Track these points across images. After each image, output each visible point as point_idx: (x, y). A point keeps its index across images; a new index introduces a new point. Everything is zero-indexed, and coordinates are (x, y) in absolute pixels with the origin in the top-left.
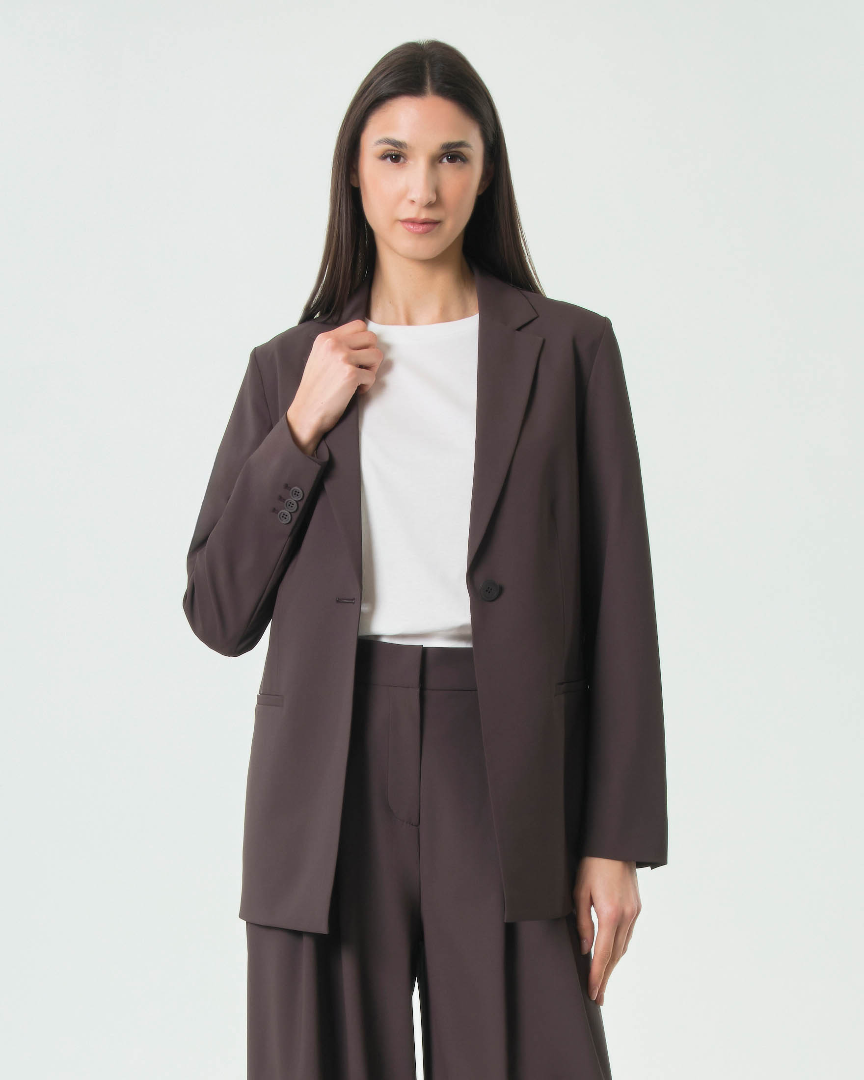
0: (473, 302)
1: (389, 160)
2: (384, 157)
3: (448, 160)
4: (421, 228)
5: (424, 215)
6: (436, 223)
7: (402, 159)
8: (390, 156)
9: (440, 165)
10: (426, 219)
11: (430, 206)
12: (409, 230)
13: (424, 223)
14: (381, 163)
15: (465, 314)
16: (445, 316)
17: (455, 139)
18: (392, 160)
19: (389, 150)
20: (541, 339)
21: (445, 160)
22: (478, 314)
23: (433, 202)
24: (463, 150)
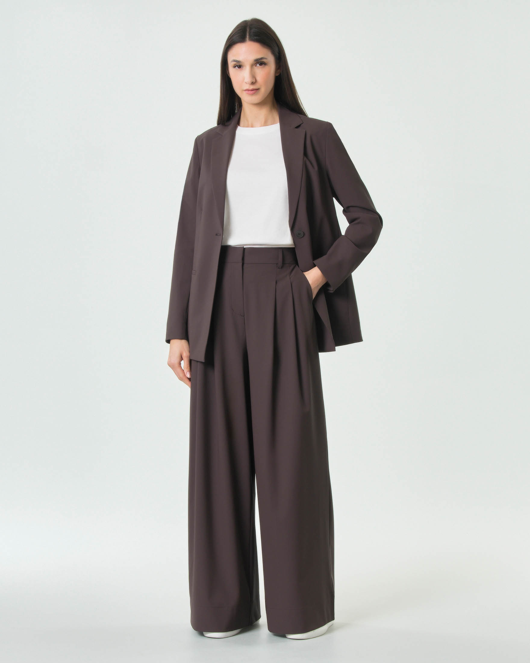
0: (277, 118)
1: (237, 67)
2: (235, 67)
3: (259, 64)
4: (251, 92)
5: (252, 87)
6: (258, 89)
7: (242, 67)
9: (255, 67)
10: (253, 89)
12: (247, 93)
13: (252, 90)
14: (235, 69)
15: (273, 123)
16: (266, 124)
17: (260, 57)
18: (238, 67)
19: (235, 64)
20: (305, 131)
21: (258, 65)
22: (279, 123)
23: (253, 82)
24: (264, 60)
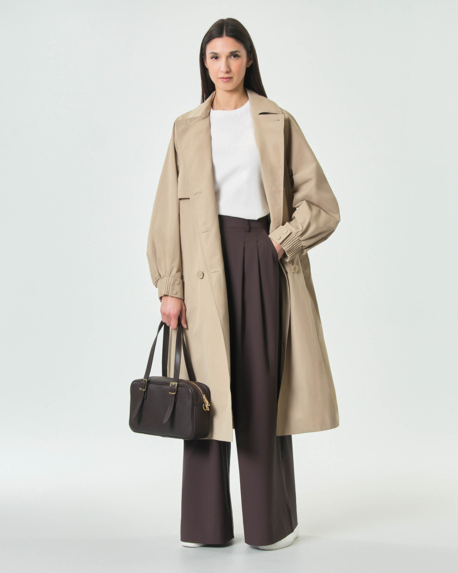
2: (212, 58)
4: (225, 80)
5: (226, 76)
6: (230, 78)
7: (218, 58)
8: (215, 57)
9: (230, 59)
11: (227, 72)
12: (222, 81)
13: (227, 78)
14: (212, 60)
17: (234, 50)
18: (215, 58)
19: (213, 56)
21: (232, 57)
23: (229, 71)
24: (238, 53)
